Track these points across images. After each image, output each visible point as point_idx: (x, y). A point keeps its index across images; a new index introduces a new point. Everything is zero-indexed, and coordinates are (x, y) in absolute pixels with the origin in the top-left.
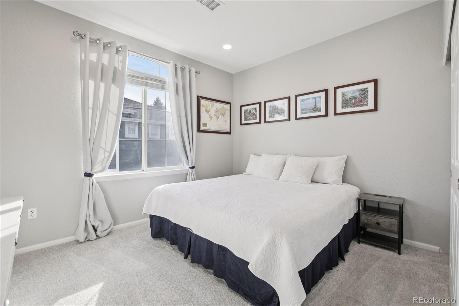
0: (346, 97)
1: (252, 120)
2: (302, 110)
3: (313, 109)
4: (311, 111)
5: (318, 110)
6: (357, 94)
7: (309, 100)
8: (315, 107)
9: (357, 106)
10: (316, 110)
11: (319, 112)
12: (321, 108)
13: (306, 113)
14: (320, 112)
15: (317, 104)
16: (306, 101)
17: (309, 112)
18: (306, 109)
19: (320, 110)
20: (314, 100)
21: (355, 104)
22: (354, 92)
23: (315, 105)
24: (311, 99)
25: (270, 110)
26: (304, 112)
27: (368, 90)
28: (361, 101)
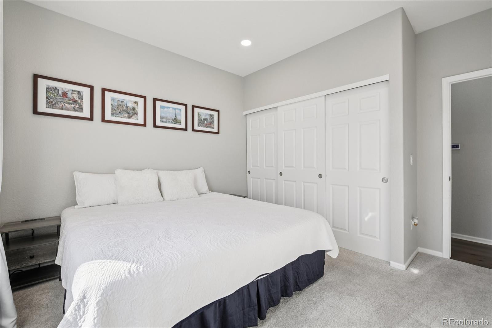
0: (201, 117)
1: (71, 111)
2: (162, 118)
3: (173, 120)
4: (172, 122)
5: (178, 122)
6: (208, 117)
7: (169, 109)
8: (175, 119)
9: (208, 127)
10: (176, 122)
11: (179, 124)
12: (181, 121)
13: (166, 122)
14: (181, 124)
15: (177, 116)
16: (166, 109)
17: (170, 122)
18: (166, 118)
19: (180, 123)
20: (174, 111)
21: (206, 125)
22: (206, 115)
23: (176, 116)
24: (171, 108)
25: (112, 105)
26: (164, 120)
27: (214, 117)
28: (210, 124)
